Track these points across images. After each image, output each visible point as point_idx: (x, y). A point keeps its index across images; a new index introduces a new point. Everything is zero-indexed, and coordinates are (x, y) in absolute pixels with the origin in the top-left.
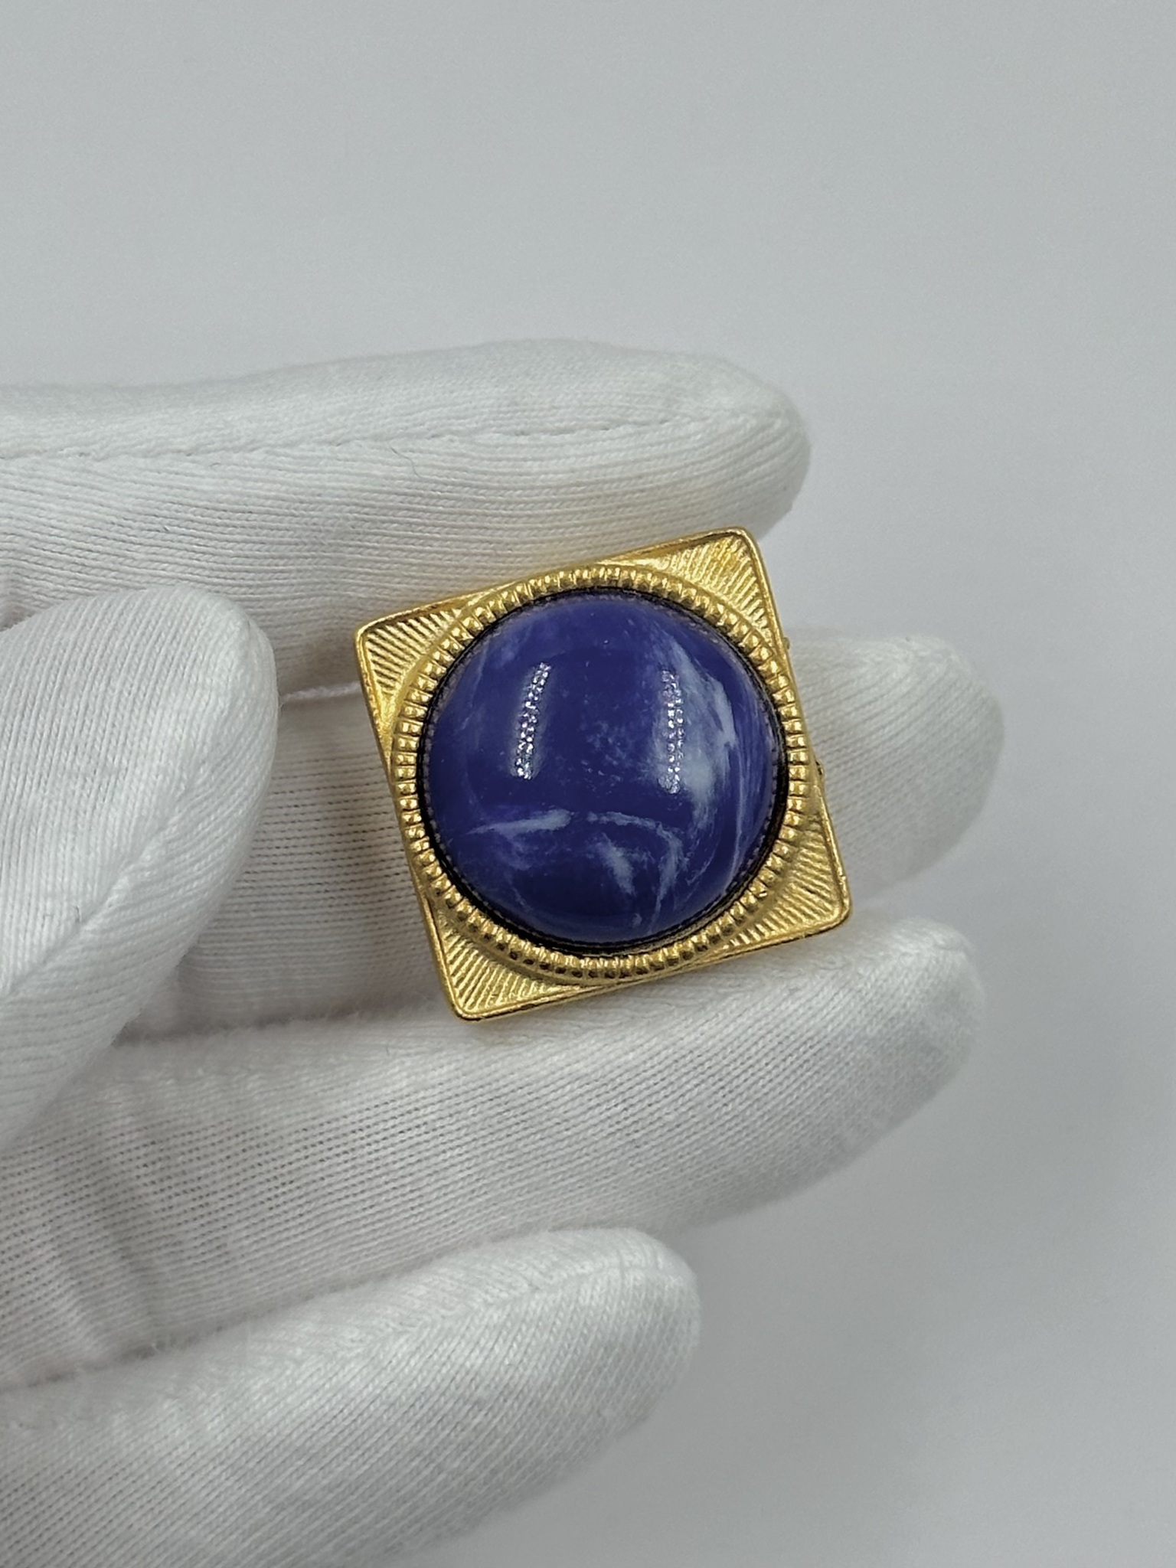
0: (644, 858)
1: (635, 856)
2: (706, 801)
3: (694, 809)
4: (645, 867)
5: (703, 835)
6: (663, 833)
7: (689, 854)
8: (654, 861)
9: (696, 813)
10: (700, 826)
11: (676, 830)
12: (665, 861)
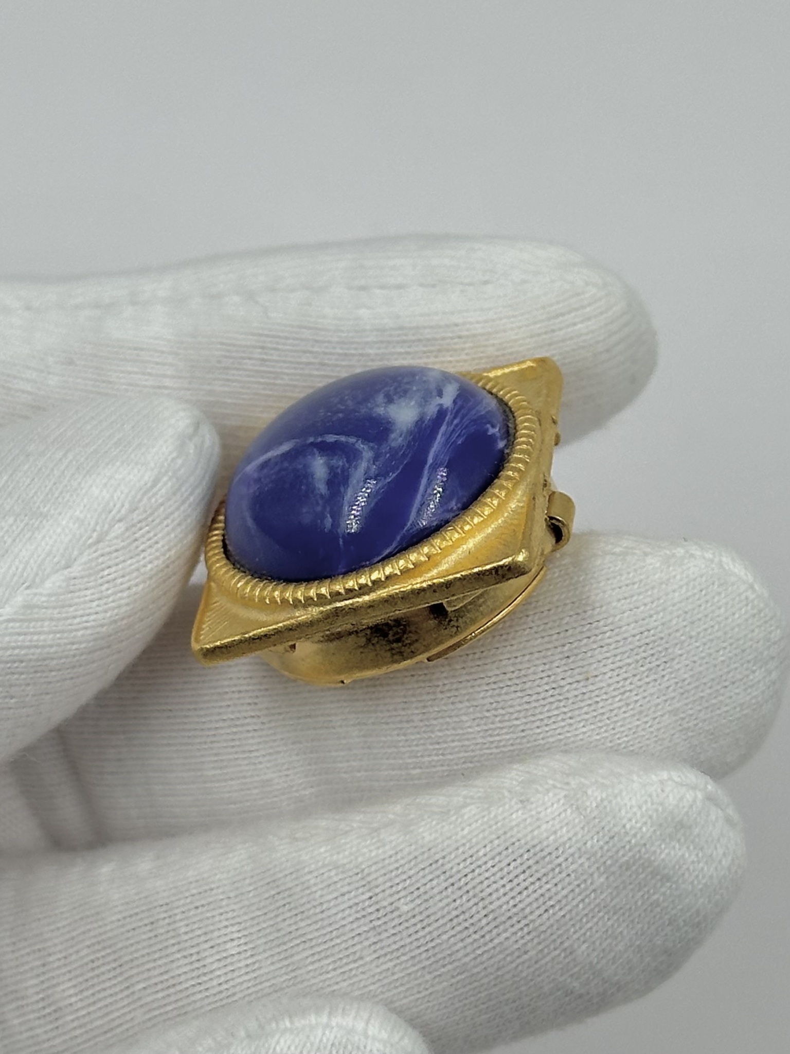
0: (341, 463)
1: (334, 462)
2: (405, 430)
3: (392, 432)
4: (339, 471)
5: (394, 452)
6: (360, 446)
7: (377, 463)
8: (347, 465)
9: (393, 436)
10: (393, 444)
11: (371, 444)
12: (356, 468)
